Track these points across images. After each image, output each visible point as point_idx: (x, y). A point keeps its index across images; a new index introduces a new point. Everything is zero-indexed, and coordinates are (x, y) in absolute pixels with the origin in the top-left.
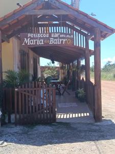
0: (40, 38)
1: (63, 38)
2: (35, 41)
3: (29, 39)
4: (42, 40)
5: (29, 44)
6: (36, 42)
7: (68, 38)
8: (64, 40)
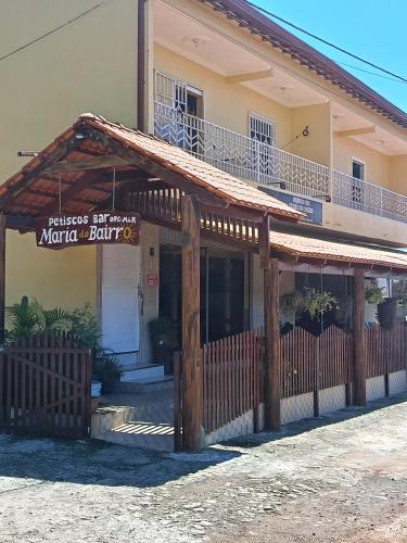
0: (72, 227)
1: (116, 224)
2: (61, 233)
3: (50, 230)
4: (75, 232)
5: (50, 242)
6: (64, 235)
7: (125, 224)
8: (118, 230)
